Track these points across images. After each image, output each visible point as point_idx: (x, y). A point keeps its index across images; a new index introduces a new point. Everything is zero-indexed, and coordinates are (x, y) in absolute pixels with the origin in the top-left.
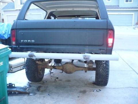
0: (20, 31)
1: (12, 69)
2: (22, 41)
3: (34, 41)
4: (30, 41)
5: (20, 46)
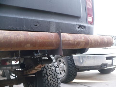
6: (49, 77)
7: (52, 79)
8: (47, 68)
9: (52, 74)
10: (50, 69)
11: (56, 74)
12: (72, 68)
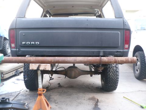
0: (20, 32)
1: (3, 76)
2: (23, 43)
3: (38, 43)
4: (34, 43)
5: (21, 50)
6: (111, 73)
7: (112, 75)
8: (111, 68)
9: (113, 71)
10: (112, 69)
11: (116, 72)
12: (144, 68)
